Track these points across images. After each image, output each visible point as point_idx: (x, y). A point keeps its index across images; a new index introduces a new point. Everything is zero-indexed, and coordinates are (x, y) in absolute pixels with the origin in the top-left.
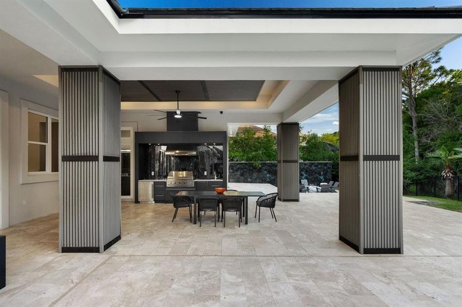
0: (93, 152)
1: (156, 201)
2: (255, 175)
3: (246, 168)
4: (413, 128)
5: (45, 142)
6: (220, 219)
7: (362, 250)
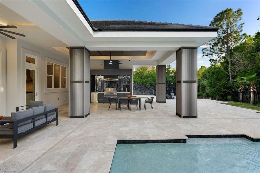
0: (81, 80)
1: (99, 102)
2: (147, 91)
3: (142, 87)
4: (229, 66)
5: (52, 75)
6: (129, 109)
7: (182, 117)
